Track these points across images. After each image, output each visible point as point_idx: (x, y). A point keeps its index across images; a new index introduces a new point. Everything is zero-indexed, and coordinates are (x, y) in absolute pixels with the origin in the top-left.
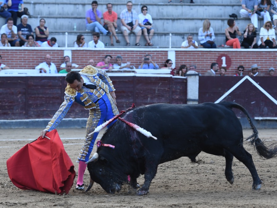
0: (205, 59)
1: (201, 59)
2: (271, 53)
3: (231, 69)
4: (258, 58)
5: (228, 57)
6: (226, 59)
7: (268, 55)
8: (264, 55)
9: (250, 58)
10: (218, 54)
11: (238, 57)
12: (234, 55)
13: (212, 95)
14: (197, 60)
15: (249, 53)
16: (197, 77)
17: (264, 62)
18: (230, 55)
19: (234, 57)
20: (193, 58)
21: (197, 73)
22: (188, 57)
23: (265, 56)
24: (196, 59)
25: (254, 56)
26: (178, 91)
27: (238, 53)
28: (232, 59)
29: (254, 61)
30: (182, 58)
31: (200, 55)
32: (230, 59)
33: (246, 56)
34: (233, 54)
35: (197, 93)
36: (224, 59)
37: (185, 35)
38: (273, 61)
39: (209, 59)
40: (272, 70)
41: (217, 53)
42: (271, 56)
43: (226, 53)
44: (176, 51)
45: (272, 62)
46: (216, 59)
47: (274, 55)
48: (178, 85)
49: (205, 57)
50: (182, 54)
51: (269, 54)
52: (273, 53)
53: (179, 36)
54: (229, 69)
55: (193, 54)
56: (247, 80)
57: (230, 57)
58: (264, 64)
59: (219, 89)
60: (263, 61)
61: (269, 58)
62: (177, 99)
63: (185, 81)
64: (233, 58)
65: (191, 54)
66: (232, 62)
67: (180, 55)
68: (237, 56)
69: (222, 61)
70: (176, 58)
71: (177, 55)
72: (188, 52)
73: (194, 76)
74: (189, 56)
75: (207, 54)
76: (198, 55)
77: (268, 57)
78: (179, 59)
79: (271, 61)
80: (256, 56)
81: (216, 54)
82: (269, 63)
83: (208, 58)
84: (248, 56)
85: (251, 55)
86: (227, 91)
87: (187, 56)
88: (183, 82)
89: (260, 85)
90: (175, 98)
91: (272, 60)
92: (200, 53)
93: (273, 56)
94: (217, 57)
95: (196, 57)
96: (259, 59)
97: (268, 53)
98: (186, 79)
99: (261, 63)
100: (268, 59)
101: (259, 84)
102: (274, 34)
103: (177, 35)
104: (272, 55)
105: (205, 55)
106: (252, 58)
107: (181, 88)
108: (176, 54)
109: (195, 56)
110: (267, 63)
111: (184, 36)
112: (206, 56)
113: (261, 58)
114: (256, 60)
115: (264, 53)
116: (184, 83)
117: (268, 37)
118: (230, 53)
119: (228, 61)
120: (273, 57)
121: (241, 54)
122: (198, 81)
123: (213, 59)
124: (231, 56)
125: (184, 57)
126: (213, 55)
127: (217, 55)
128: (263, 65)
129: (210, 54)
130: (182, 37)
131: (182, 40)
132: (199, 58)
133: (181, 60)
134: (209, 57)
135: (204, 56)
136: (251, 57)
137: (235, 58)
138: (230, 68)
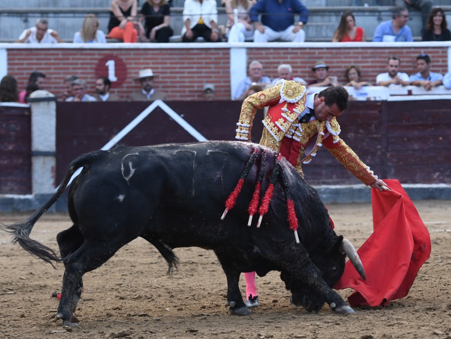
0: (71, 67)
1: (61, 66)
2: (210, 52)
3: (128, 87)
4: (183, 63)
5: (121, 60)
6: (116, 65)
7: (203, 56)
8: (195, 57)
9: (166, 63)
10: (99, 54)
11: (142, 61)
12: (132, 56)
13: (85, 142)
14: (55, 69)
15: (164, 52)
16: (53, 105)
17: (195, 70)
18: (123, 57)
19: (133, 61)
20: (46, 64)
21: (51, 95)
22: (34, 61)
23: (198, 59)
24: (53, 67)
25: (175, 59)
26: (13, 133)
27: (141, 52)
28: (128, 66)
29: (175, 68)
30: (22, 64)
31: (60, 56)
32: (124, 65)
33: (157, 59)
34: (130, 54)
35: (53, 138)
36: (111, 64)
37: (30, 15)
38: (215, 68)
39: (79, 66)
40: (209, 89)
41: (96, 52)
42: (210, 58)
43: (115, 53)
44: (8, 50)
45: (213, 70)
46: (94, 66)
47: (216, 56)
48: (11, 122)
49: (70, 61)
50: (22, 54)
51: (206, 54)
52: (213, 51)
53: (17, 16)
54: (123, 87)
55: (45, 55)
56: (158, 109)
57: (125, 61)
58: (196, 75)
59: (101, 129)
60: (192, 68)
61: (206, 63)
62: (11, 152)
63: (26, 113)
64: (130, 64)
65: (40, 54)
66: (129, 71)
67: (17, 57)
68: (139, 59)
69: (107, 69)
70: (9, 64)
71: (11, 57)
72: (34, 52)
73: (46, 103)
74: (37, 59)
75: (76, 54)
76: (56, 57)
77: (204, 61)
78: (16, 67)
79: (210, 68)
80: (180, 59)
81: (94, 54)
82: (206, 72)
83: (77, 64)
84: (162, 59)
85: (168, 56)
86: (116, 134)
87: (32, 59)
88: (23, 116)
89: (186, 119)
90: (6, 150)
91: (212, 66)
92: (60, 52)
93: (215, 58)
94: (96, 62)
95: (52, 61)
96: (186, 65)
97: (203, 52)
98: (29, 110)
99: (189, 73)
100: (203, 65)
101: (184, 118)
102: (215, 11)
103: (13, 16)
104: (213, 56)
105: (71, 57)
106: (171, 63)
107: (18, 129)
108: (8, 55)
109: (50, 59)
110: (201, 72)
111: (27, 17)
112: (73, 59)
113: (189, 63)
114: (178, 66)
115: (195, 51)
116: (25, 117)
117: (201, 18)
118: (124, 52)
119: (121, 69)
120: (213, 61)
121: (148, 54)
122: (54, 113)
123: (88, 66)
124: (127, 59)
125: (25, 62)
126: (89, 57)
127: (96, 57)
128: (193, 77)
129: (81, 54)
130: (23, 18)
131: (23, 25)
132: (59, 64)
133: (19, 69)
134: (80, 62)
135: (68, 59)
136: (168, 61)
137: (136, 64)
138: (125, 85)
